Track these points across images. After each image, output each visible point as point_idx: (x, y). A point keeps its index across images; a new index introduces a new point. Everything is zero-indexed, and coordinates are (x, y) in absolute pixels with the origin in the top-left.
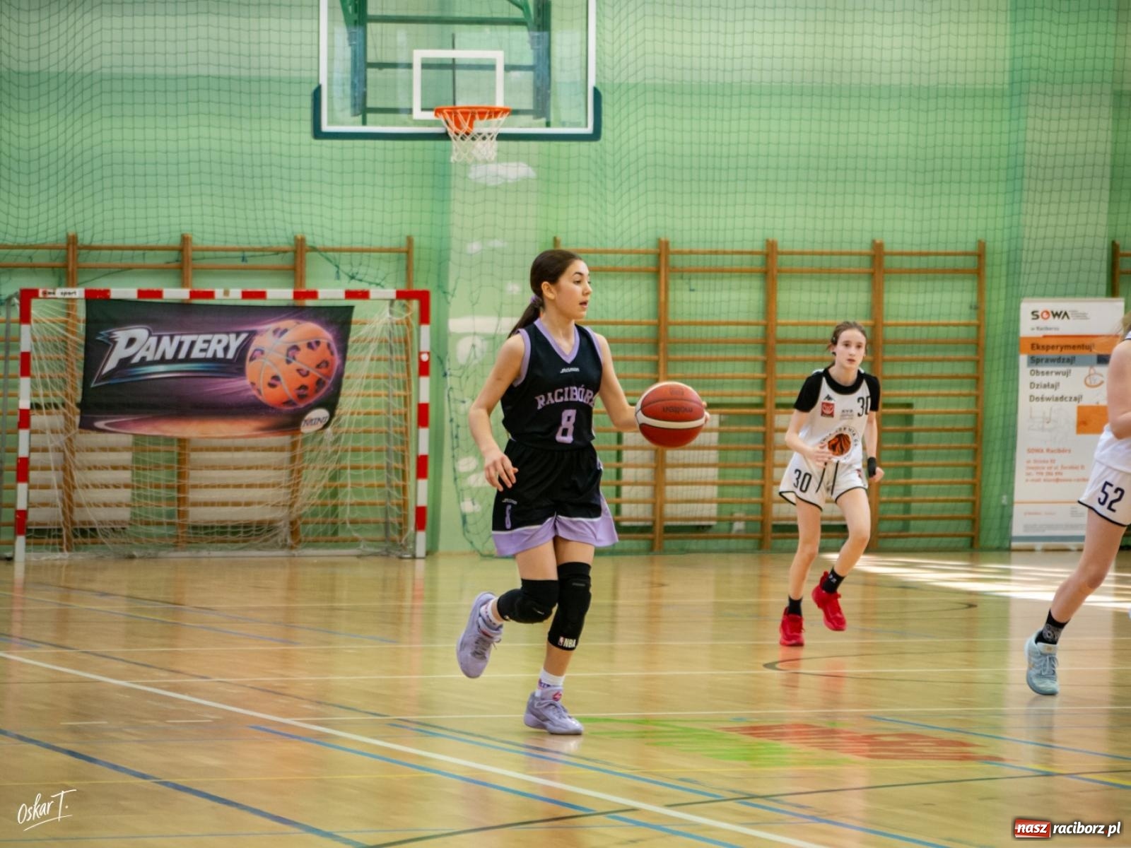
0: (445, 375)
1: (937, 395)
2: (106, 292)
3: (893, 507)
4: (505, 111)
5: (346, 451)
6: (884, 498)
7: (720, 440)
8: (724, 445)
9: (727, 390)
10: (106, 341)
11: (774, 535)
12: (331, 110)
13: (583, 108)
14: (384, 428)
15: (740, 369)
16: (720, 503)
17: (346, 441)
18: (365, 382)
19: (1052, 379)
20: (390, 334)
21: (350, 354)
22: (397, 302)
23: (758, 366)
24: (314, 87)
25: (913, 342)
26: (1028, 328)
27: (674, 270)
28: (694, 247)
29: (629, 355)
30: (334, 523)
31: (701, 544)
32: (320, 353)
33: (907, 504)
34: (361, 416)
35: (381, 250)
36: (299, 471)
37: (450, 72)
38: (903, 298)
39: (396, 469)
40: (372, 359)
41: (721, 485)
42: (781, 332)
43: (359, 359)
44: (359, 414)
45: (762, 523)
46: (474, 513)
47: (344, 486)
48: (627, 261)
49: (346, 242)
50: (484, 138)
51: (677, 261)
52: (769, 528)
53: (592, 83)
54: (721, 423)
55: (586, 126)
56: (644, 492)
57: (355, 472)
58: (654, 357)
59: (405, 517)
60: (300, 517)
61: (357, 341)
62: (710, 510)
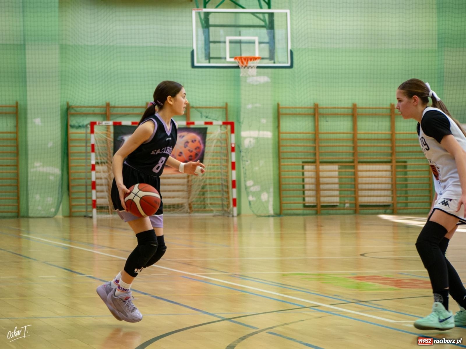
0: (240, 152)
1: (415, 158)
2: (120, 123)
3: (401, 198)
4: (259, 58)
5: (207, 179)
6: (398, 195)
7: (339, 175)
8: (340, 176)
9: (341, 157)
10: (121, 140)
11: (360, 208)
12: (197, 58)
13: (286, 57)
14: (220, 170)
15: (345, 149)
16: (340, 197)
17: (207, 175)
18: (212, 154)
20: (221, 137)
21: (207, 144)
22: (223, 126)
23: (351, 148)
24: (191, 50)
25: (406, 140)
27: (320, 114)
28: (327, 106)
29: (305, 144)
30: (204, 204)
31: (334, 211)
32: (196, 144)
33: (407, 197)
34: (211, 167)
35: (216, 108)
36: (191, 186)
37: (238, 45)
38: (402, 124)
39: (225, 185)
40: (214, 146)
41: (340, 191)
42: (359, 136)
43: (210, 146)
44: (211, 165)
45: (356, 204)
46: (253, 201)
47: (207, 191)
48: (303, 111)
49: (204, 104)
50: (252, 68)
51: (321, 111)
52: (358, 206)
53: (289, 48)
54: (339, 169)
55: (288, 63)
56: (313, 193)
57: (210, 186)
58: (314, 145)
59: (229, 202)
60: (192, 202)
61: (209, 140)
62: (337, 199)
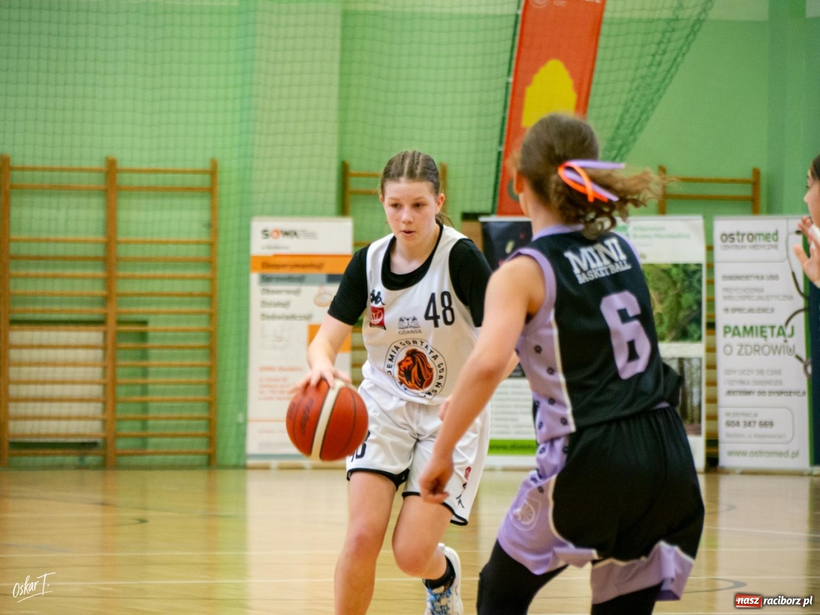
1: (169, 313)
3: (129, 424)
6: (121, 416)
11: (11, 452)
19: (283, 298)
25: (143, 260)
26: (259, 247)
33: (144, 421)
52: (6, 445)
